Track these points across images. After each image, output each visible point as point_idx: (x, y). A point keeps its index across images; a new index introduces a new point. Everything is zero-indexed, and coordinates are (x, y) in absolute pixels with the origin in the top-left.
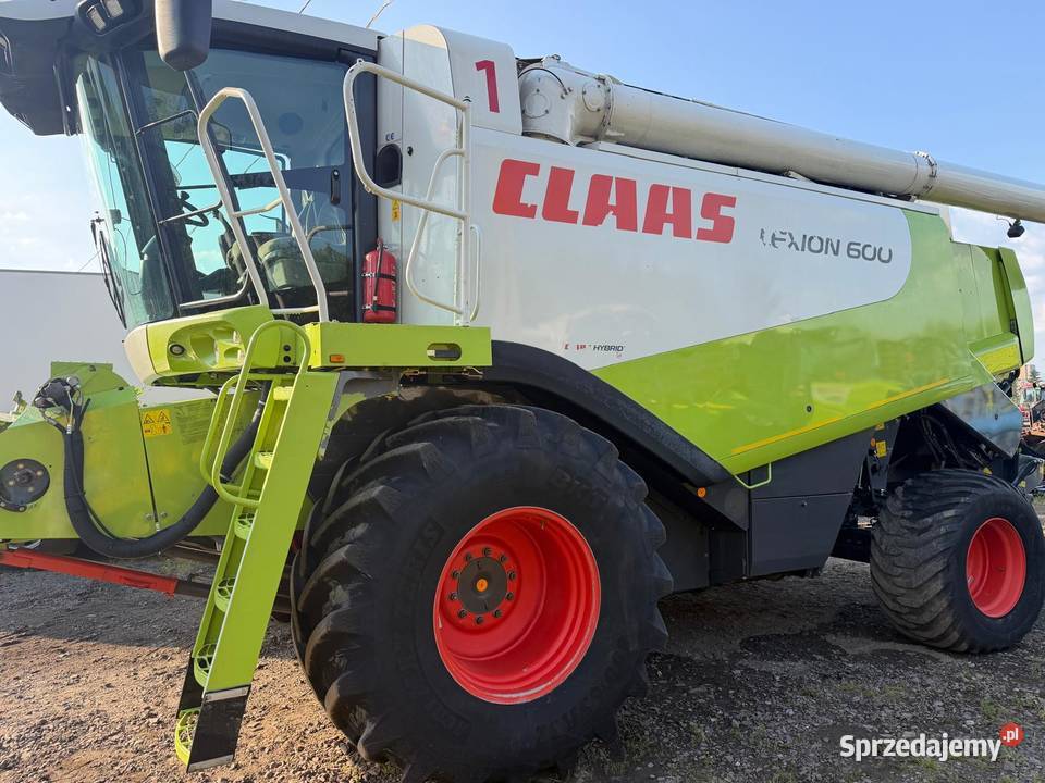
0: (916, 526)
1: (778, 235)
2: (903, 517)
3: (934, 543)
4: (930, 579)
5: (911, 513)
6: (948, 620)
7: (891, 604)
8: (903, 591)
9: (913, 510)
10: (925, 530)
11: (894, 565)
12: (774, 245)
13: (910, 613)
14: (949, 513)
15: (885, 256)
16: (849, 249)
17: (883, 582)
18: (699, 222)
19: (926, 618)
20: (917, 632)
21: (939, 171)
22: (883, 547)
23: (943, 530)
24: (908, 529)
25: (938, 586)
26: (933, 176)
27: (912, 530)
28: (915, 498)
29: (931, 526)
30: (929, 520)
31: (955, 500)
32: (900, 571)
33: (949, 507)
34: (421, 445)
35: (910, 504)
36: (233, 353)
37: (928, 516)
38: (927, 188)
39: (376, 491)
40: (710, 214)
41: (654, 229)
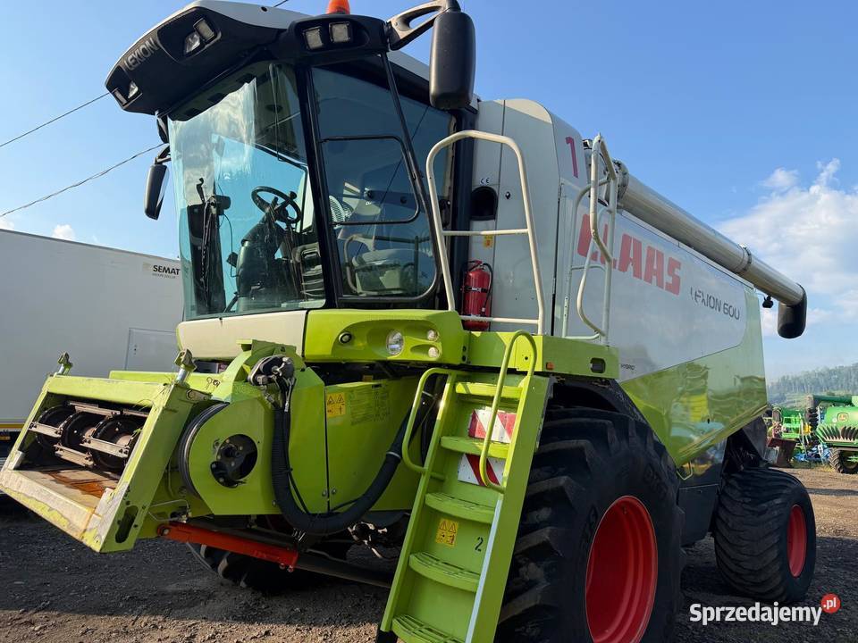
0: (755, 509)
1: (698, 293)
2: (744, 503)
3: (770, 523)
4: (768, 549)
5: (750, 500)
6: (779, 579)
7: (733, 567)
8: (746, 557)
9: (751, 497)
10: (763, 512)
11: (740, 538)
12: (696, 299)
13: (749, 574)
14: (778, 501)
15: (737, 315)
16: (724, 308)
17: (729, 550)
18: (668, 279)
19: (763, 578)
20: (751, 589)
21: (754, 262)
22: (730, 525)
23: (776, 513)
24: (750, 511)
25: (774, 554)
26: (749, 262)
27: (753, 512)
28: (750, 489)
29: (767, 510)
30: (765, 505)
31: (779, 491)
32: (746, 543)
33: (777, 496)
34: (583, 442)
35: (747, 493)
36: (424, 348)
37: (764, 502)
38: (745, 270)
39: (563, 480)
40: (671, 272)
41: (648, 279)
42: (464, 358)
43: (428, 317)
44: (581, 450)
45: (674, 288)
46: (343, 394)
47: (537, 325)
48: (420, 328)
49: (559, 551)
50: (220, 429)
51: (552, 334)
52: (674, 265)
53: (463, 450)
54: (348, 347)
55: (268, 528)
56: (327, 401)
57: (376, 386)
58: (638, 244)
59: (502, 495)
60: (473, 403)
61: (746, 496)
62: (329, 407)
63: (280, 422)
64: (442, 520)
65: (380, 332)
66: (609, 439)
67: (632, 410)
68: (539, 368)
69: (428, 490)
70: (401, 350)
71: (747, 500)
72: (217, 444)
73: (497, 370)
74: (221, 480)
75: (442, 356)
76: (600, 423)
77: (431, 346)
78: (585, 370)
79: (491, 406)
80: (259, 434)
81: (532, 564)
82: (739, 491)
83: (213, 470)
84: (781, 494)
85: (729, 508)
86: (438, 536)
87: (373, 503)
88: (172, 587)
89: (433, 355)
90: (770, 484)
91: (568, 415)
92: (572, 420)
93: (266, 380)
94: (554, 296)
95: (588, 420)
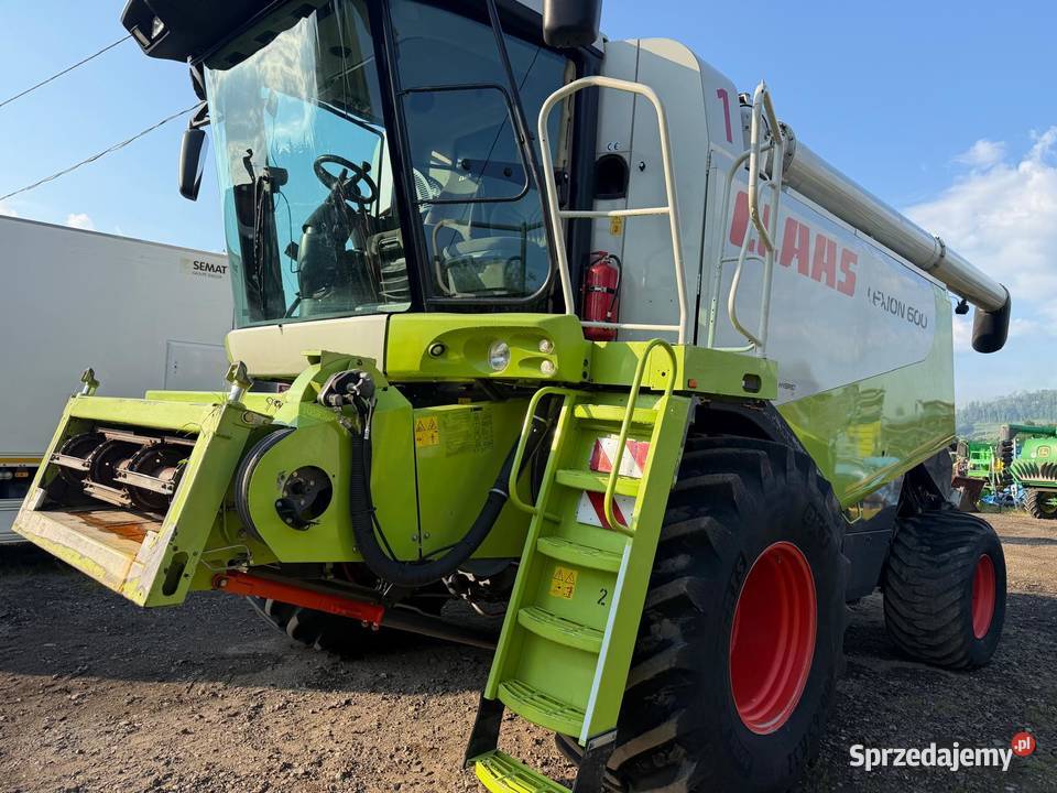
0: (935, 560)
1: (877, 295)
2: (921, 552)
3: (952, 575)
4: (948, 606)
5: (929, 548)
6: (960, 641)
7: (905, 628)
8: (922, 616)
9: (931, 546)
10: (945, 563)
11: (914, 593)
12: (874, 302)
13: (923, 636)
14: (963, 550)
15: (924, 323)
16: (909, 313)
17: (902, 609)
18: (840, 276)
19: (940, 639)
20: (926, 652)
21: (948, 257)
22: (903, 577)
23: (960, 564)
24: (929, 562)
25: (955, 612)
26: (942, 256)
27: (932, 563)
28: (930, 535)
29: (948, 561)
30: (947, 555)
31: (966, 538)
32: (921, 599)
33: (962, 544)
34: (730, 477)
35: (926, 541)
36: (536, 362)
37: (946, 551)
38: (936, 265)
39: (704, 522)
40: (845, 268)
41: (817, 277)
42: (585, 375)
43: (540, 323)
44: (728, 485)
45: (848, 288)
46: (435, 419)
47: (678, 333)
48: (530, 336)
49: (699, 606)
50: (285, 460)
51: (695, 343)
52: (849, 257)
53: (584, 487)
54: (440, 361)
55: (347, 580)
56: (416, 427)
57: (476, 409)
58: (805, 231)
59: (630, 540)
60: (596, 430)
61: (924, 544)
62: (418, 435)
63: (360, 453)
64: (558, 569)
65: (481, 341)
66: (763, 475)
67: (791, 440)
68: (679, 387)
69: (542, 534)
70: (506, 365)
71: (926, 549)
72: (283, 477)
73: (627, 390)
74: (289, 521)
75: (558, 371)
76: (752, 454)
77: (544, 359)
78: (736, 388)
79: (618, 434)
80: (334, 466)
81: (666, 621)
82: (916, 538)
83: (278, 509)
84: (968, 542)
85: (903, 558)
86: (553, 587)
87: (474, 549)
88: (232, 650)
89: (546, 371)
90: (956, 529)
91: (712, 445)
92: (716, 451)
93: (340, 401)
94: (699, 296)
95: (737, 450)
